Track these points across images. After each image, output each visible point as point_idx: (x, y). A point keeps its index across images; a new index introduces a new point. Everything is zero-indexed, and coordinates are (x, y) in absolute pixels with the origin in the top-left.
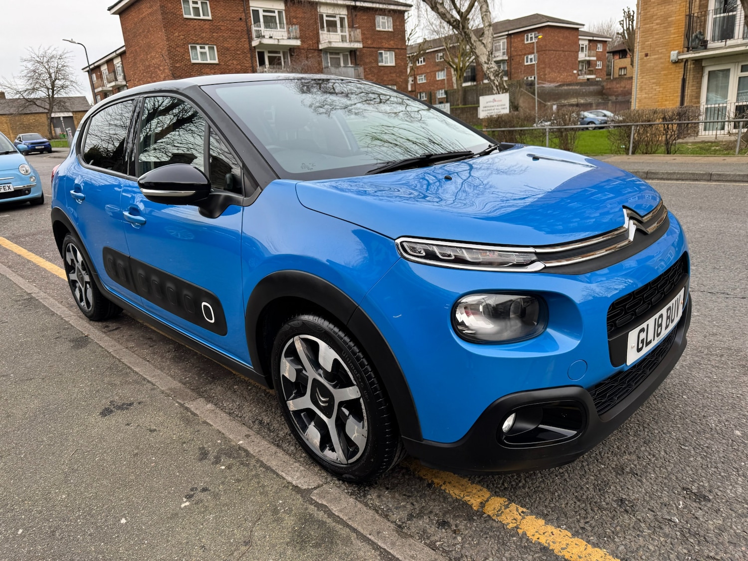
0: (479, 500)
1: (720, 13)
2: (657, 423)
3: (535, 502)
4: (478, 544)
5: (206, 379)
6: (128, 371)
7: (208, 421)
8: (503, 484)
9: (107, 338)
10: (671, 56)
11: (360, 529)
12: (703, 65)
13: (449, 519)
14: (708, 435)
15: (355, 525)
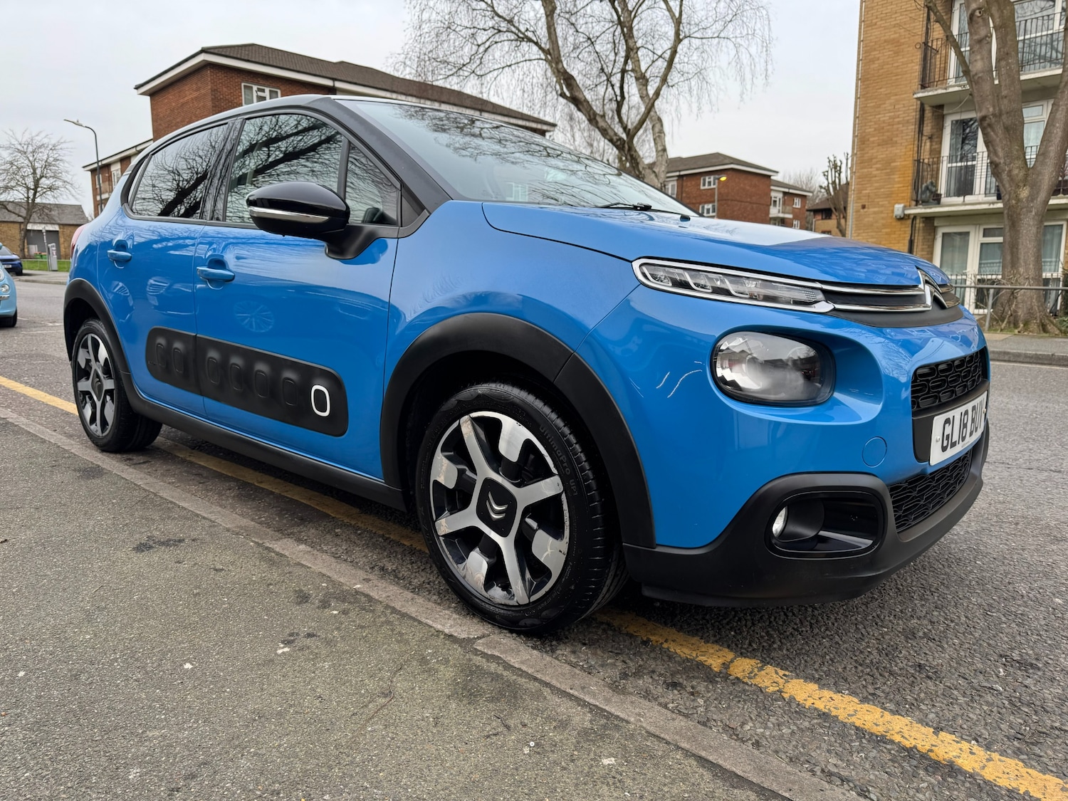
0: (720, 661)
1: (957, 162)
2: (947, 587)
3: (799, 665)
4: (729, 707)
5: (292, 520)
6: (169, 505)
7: (304, 563)
8: (750, 644)
9: (131, 470)
10: (895, 210)
11: (554, 682)
12: (936, 224)
13: (681, 680)
14: (1019, 602)
15: (547, 679)
